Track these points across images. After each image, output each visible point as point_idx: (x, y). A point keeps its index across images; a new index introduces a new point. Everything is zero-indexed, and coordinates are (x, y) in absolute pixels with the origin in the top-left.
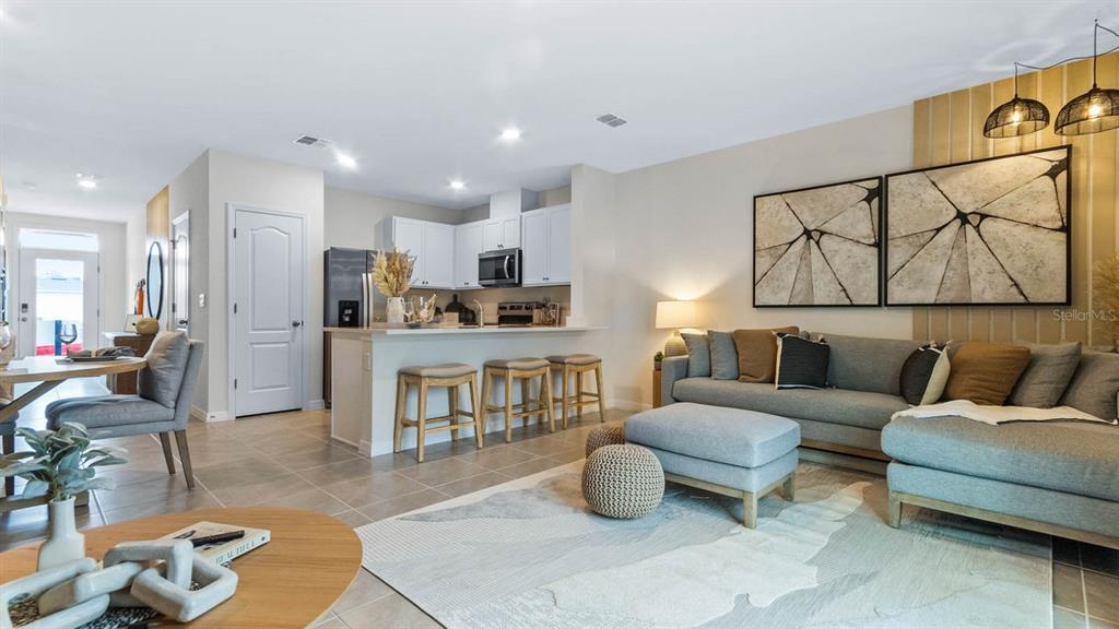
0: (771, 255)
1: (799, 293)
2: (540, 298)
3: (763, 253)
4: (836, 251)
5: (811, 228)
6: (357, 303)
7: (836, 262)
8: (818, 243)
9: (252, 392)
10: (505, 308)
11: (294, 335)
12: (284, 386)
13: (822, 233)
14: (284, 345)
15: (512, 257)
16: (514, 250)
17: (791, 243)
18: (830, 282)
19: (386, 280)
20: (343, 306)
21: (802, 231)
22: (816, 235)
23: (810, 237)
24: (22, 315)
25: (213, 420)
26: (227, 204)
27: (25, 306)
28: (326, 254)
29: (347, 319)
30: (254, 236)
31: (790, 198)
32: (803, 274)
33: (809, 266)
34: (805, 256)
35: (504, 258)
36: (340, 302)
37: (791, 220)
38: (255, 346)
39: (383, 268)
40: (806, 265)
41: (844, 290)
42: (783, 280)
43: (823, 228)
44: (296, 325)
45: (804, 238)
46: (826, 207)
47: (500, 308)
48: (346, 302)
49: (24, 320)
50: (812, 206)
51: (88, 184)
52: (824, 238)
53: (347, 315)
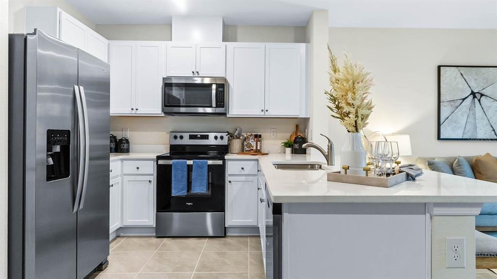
0: (451, 106)
1: (468, 131)
3: (445, 104)
4: (490, 107)
5: (475, 91)
7: (490, 113)
8: (479, 101)
13: (482, 95)
17: (464, 99)
18: (487, 124)
21: (470, 92)
22: (478, 96)
23: (475, 97)
31: (463, 70)
32: (471, 120)
33: (474, 114)
34: (472, 108)
37: (464, 84)
40: (473, 114)
41: (494, 130)
42: (458, 123)
43: (482, 92)
45: (471, 97)
46: (484, 79)
50: (476, 77)
52: (483, 98)
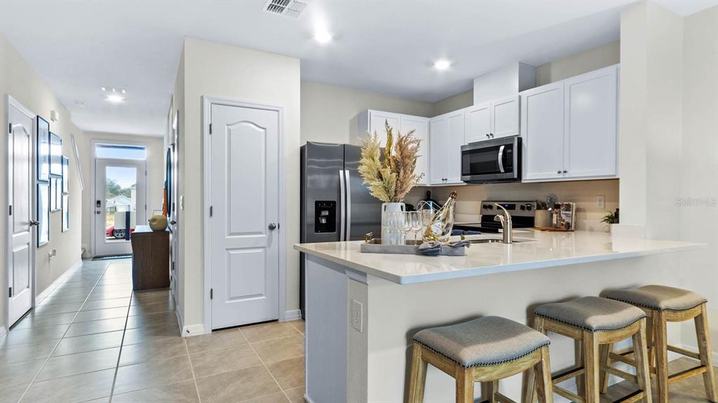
2: (542, 196)
6: (334, 203)
9: (227, 302)
10: (491, 207)
11: (270, 240)
12: (261, 295)
14: (260, 250)
15: (509, 147)
16: (512, 138)
19: (380, 177)
20: (319, 206)
24: (98, 209)
25: (188, 335)
26: (202, 97)
27: (99, 202)
28: (302, 150)
29: (324, 221)
30: (229, 131)
35: (497, 148)
36: (317, 203)
38: (231, 252)
39: (377, 159)
44: (272, 228)
47: (485, 207)
48: (322, 202)
49: (98, 213)
51: (115, 98)
53: (324, 217)
